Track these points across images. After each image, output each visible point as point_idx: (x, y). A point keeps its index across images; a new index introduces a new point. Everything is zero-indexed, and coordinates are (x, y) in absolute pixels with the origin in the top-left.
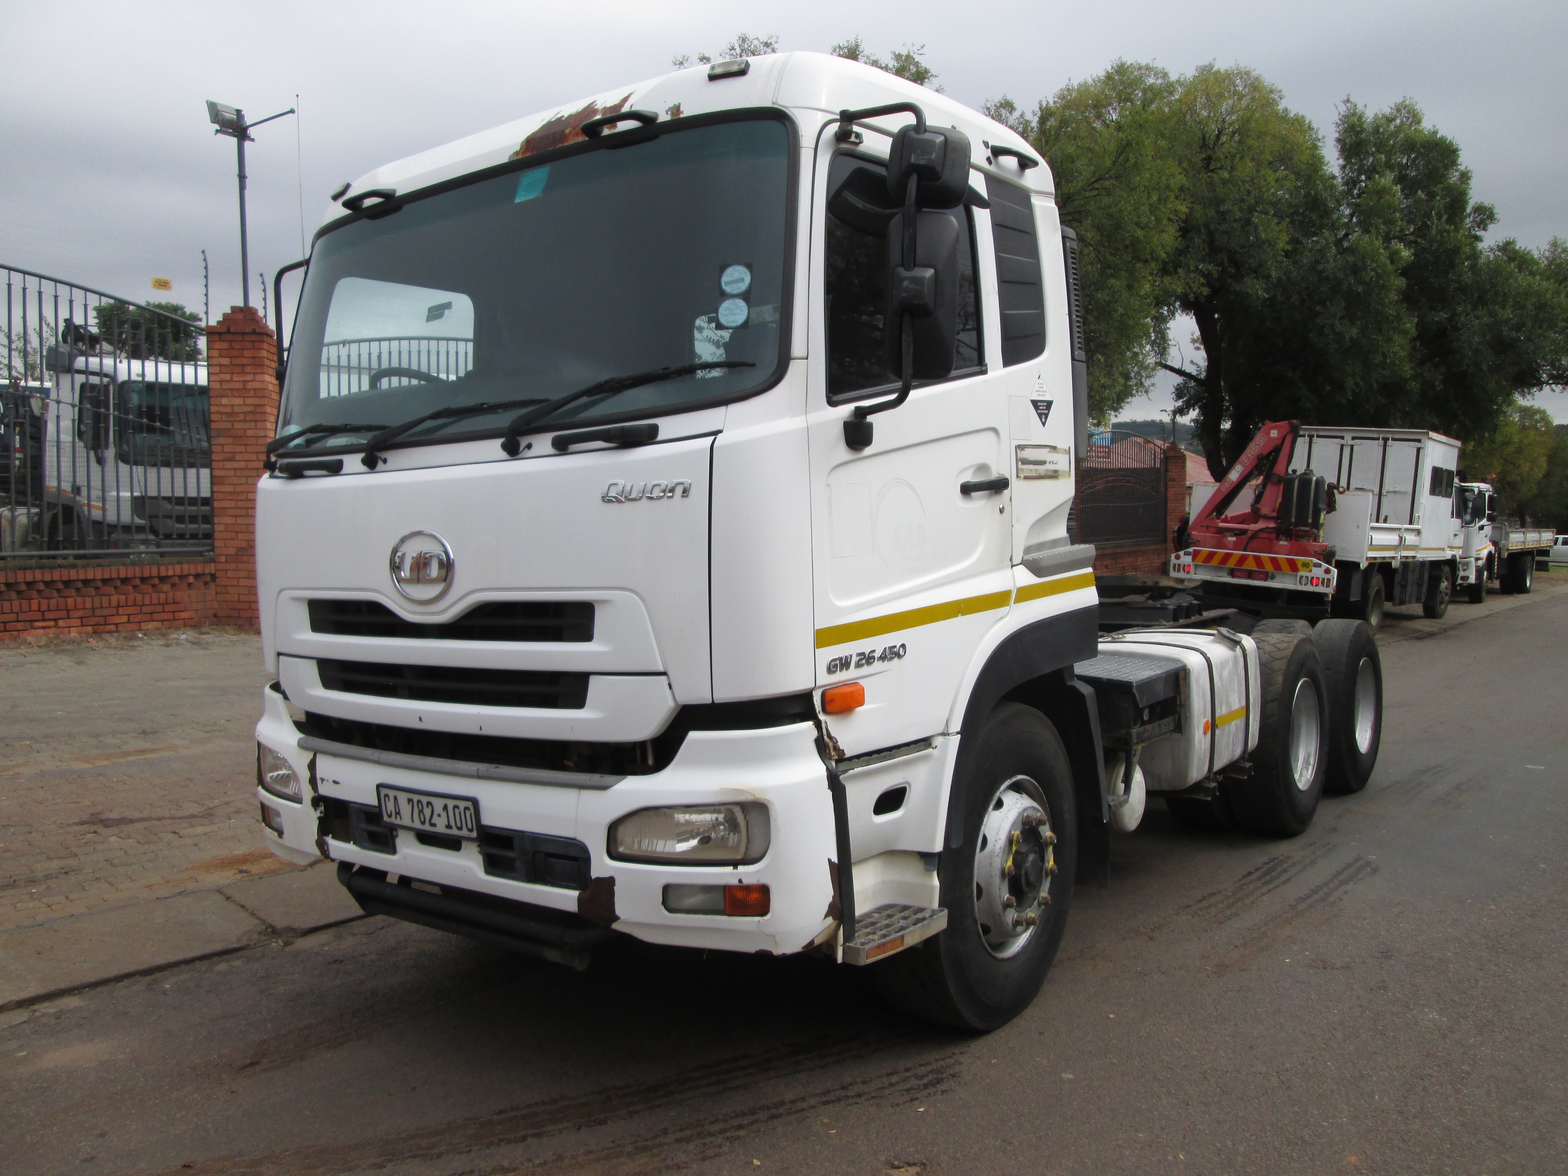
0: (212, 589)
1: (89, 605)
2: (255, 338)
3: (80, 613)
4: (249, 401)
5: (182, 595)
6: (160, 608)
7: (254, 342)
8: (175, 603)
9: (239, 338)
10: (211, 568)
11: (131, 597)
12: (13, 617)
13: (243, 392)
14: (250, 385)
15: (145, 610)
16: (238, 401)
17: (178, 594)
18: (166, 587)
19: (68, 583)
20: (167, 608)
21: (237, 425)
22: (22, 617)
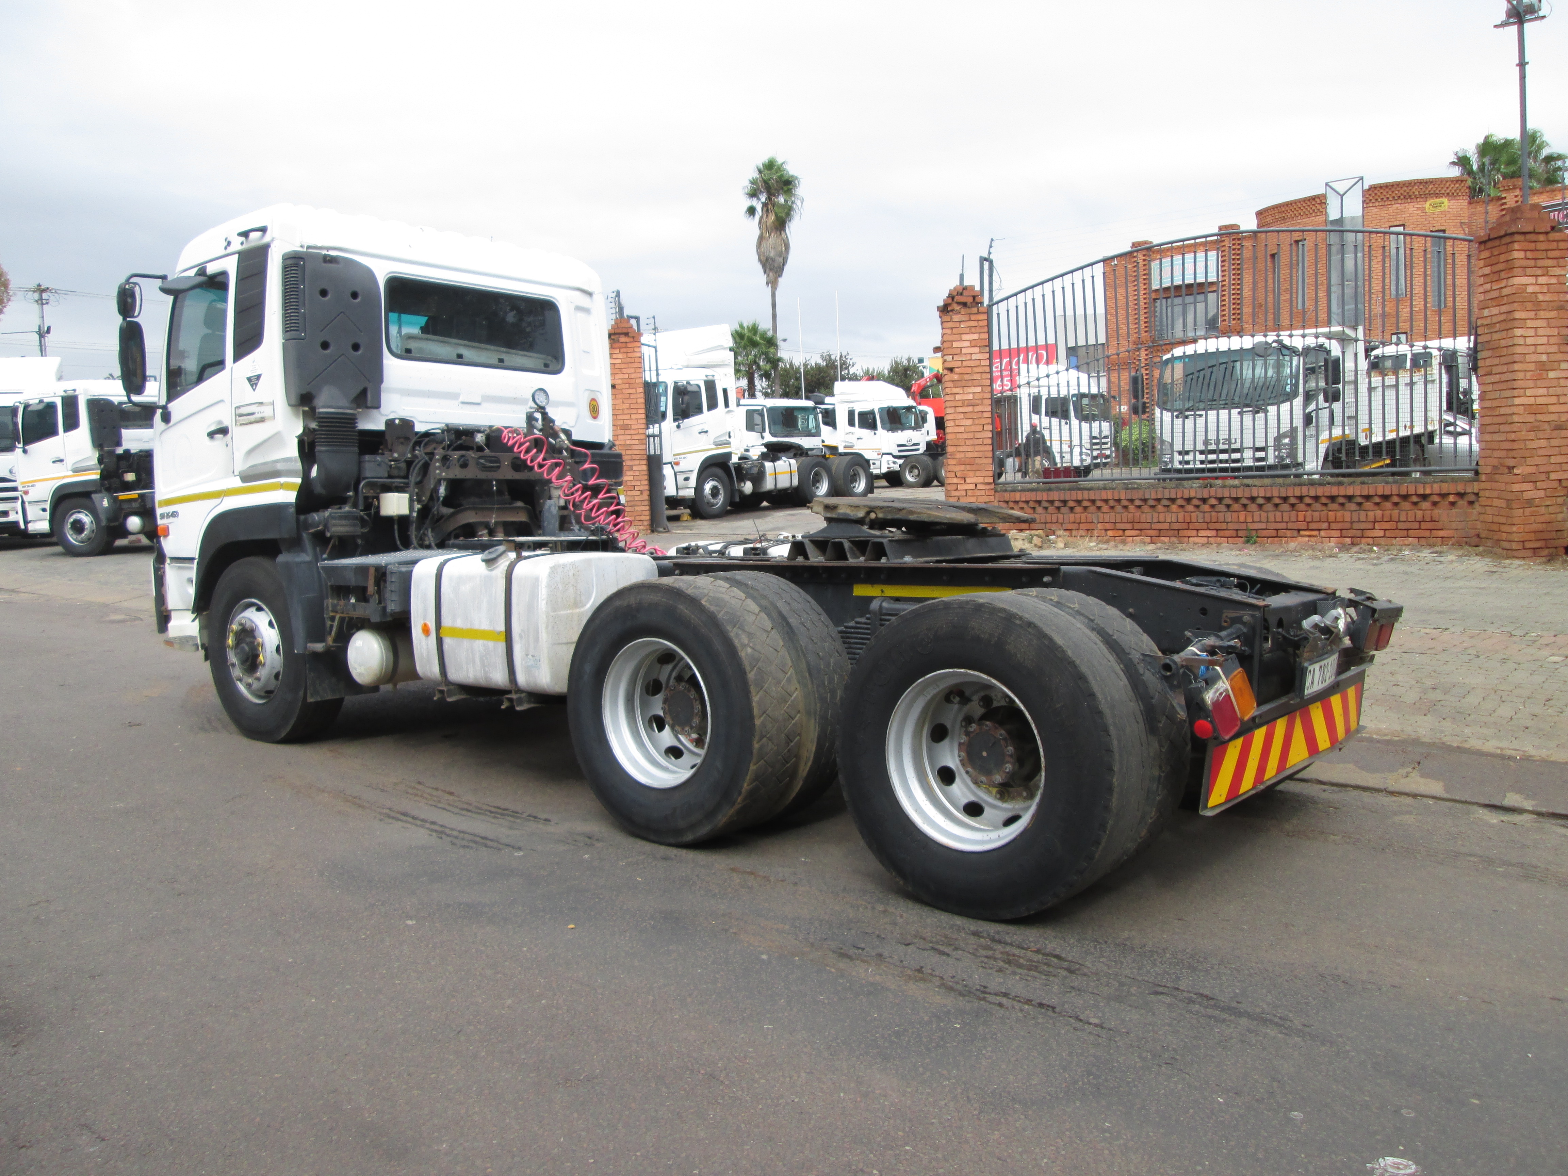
0: (1477, 508)
1: (1348, 519)
2: (1507, 239)
3: (1339, 526)
4: (1504, 309)
5: (1441, 513)
6: (1416, 525)
7: (1508, 244)
8: (1432, 521)
9: (1497, 243)
10: (1475, 487)
11: (1387, 513)
12: (1283, 526)
13: (1497, 301)
14: (1505, 292)
15: (1401, 525)
16: (1495, 311)
17: (1436, 512)
18: (1425, 505)
19: (1333, 498)
20: (1423, 526)
21: (1496, 336)
22: (1290, 526)
